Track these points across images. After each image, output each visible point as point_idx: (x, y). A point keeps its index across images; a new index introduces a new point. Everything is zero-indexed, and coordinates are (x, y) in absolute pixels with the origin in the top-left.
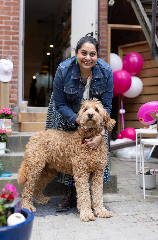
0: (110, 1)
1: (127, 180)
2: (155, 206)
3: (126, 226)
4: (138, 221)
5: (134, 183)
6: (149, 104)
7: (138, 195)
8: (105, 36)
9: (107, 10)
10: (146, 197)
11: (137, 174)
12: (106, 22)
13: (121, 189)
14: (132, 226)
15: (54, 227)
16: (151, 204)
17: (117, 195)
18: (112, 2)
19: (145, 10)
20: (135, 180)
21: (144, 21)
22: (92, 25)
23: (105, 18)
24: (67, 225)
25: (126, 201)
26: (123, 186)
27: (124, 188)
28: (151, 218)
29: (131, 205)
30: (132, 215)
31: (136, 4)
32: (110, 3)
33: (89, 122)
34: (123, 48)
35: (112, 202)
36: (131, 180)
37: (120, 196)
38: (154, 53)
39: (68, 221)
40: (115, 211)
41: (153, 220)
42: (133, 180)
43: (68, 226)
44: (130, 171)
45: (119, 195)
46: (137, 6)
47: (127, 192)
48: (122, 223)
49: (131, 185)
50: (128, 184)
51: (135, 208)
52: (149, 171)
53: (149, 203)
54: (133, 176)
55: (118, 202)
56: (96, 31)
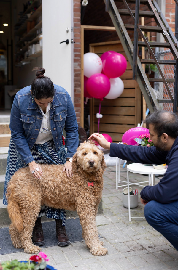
0: (83, 1)
1: (108, 197)
2: (141, 229)
3: (121, 257)
4: (130, 250)
5: (116, 200)
6: (133, 131)
7: (122, 215)
8: (79, 38)
9: (80, 11)
10: (131, 219)
11: (117, 189)
12: (79, 23)
13: (105, 209)
14: (127, 256)
15: (55, 261)
16: (136, 227)
17: (102, 216)
18: (85, 3)
19: (125, 25)
20: (116, 196)
21: (124, 36)
22: (67, 32)
23: (78, 19)
24: (67, 258)
25: (113, 223)
26: (106, 204)
27: (108, 207)
28: (141, 245)
29: (119, 229)
30: (123, 243)
31: (115, 16)
32: (83, 3)
33: (91, 168)
34: (95, 47)
35: (100, 226)
36: (113, 196)
37: (105, 217)
38: (136, 75)
39: (65, 253)
40: (105, 237)
41: (143, 247)
42: (115, 196)
43: (68, 260)
44: (109, 184)
45: (105, 215)
46: (115, 17)
47: (111, 212)
48: (117, 254)
49: (114, 203)
50: (111, 203)
51: (123, 232)
52: (132, 191)
53: (135, 226)
54: (113, 191)
55: (106, 225)
56: (72, 40)
